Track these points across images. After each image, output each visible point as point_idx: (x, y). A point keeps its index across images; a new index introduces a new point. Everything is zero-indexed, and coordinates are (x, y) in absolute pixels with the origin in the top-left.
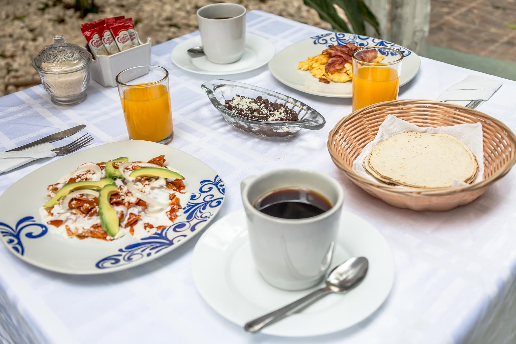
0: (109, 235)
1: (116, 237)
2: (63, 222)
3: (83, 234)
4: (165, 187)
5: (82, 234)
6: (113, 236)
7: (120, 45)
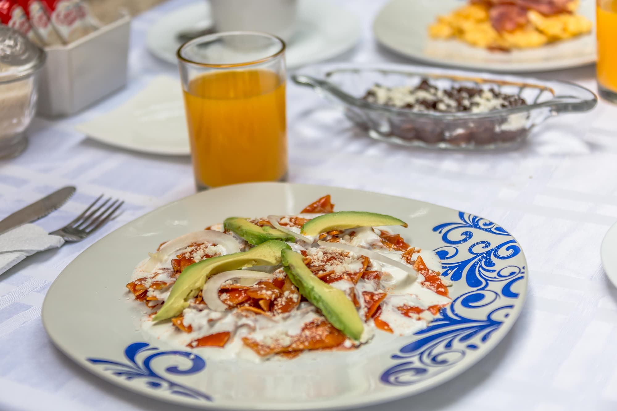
0: (349, 339)
1: (363, 340)
2: (232, 334)
3: (294, 346)
4: (381, 244)
5: (289, 346)
6: (356, 337)
7: (64, 30)
